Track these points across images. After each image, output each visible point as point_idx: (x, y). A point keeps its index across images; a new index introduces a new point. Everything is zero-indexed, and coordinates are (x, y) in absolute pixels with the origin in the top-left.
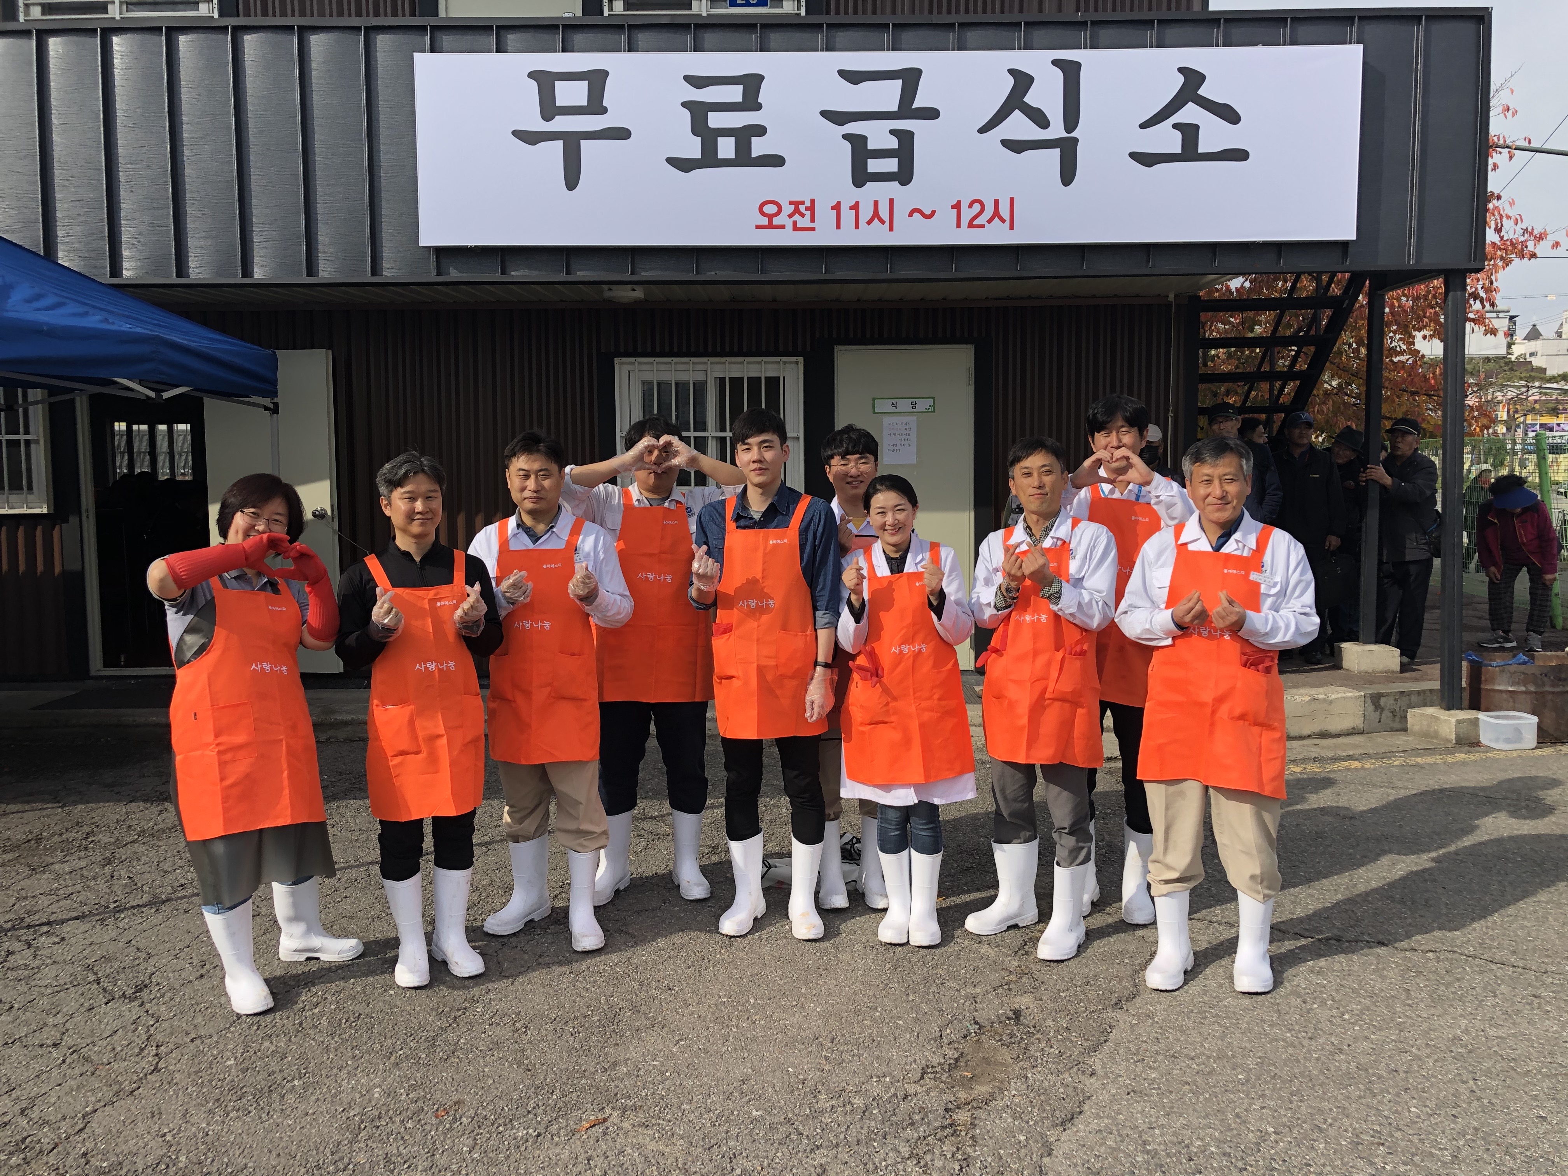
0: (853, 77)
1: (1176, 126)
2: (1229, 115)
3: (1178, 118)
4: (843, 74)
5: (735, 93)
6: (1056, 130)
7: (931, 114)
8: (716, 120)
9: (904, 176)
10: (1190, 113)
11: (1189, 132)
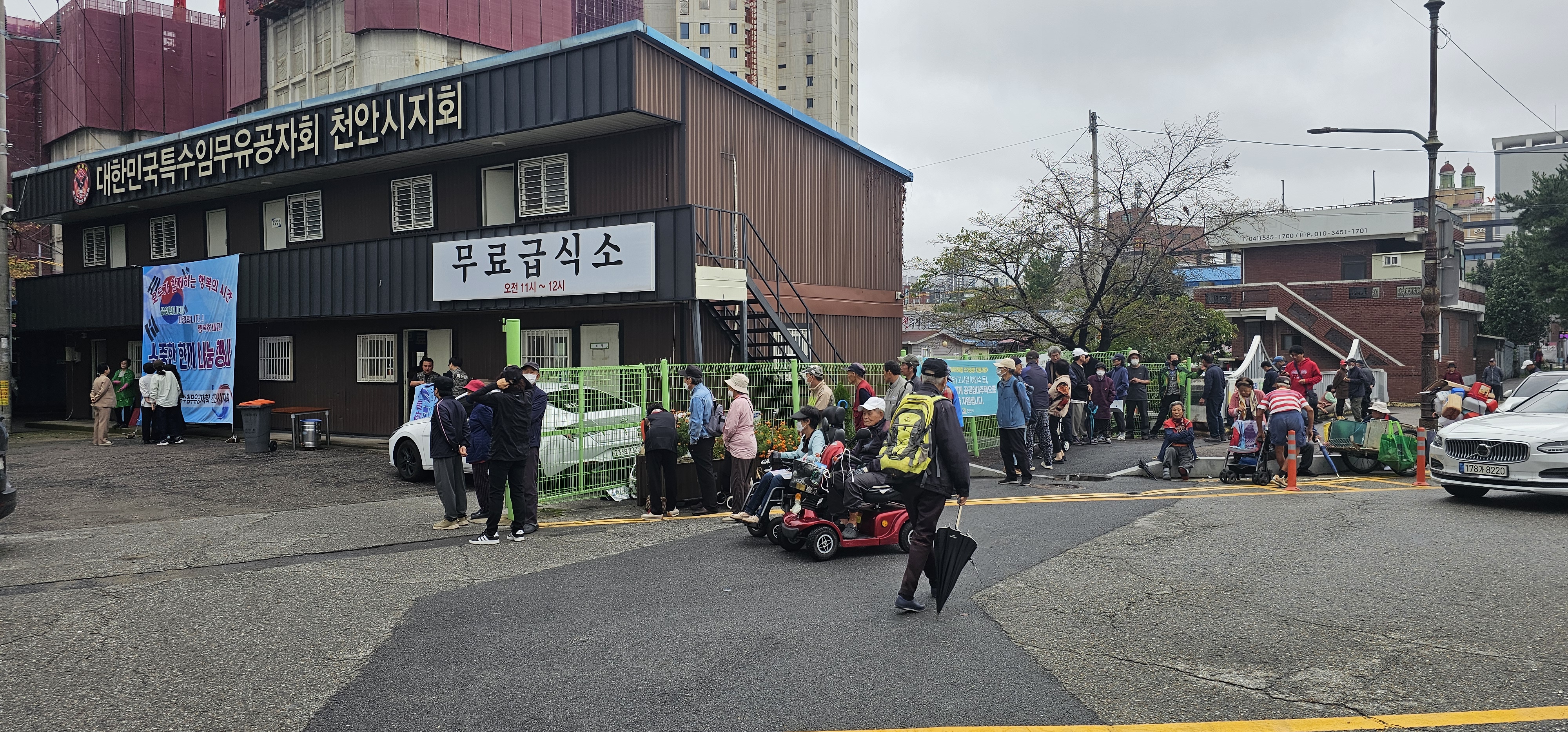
0: (526, 243)
1: (604, 253)
2: (617, 248)
3: (604, 250)
4: (524, 242)
5: (499, 250)
6: (574, 257)
7: (544, 253)
8: (496, 259)
9: (538, 274)
10: (608, 249)
11: (607, 255)
